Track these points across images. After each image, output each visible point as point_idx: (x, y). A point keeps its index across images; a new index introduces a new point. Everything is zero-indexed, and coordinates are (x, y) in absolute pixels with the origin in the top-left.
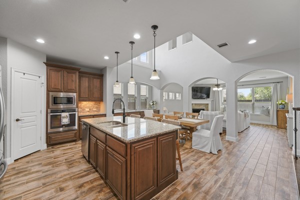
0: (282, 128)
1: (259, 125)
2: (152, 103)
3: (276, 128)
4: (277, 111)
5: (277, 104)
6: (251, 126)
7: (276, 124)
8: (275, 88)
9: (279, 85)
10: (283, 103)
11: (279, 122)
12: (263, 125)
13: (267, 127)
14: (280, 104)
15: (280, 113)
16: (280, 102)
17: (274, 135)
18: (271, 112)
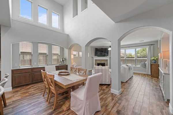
0: (154, 77)
1: (139, 74)
2: (62, 60)
3: (150, 76)
4: (151, 65)
5: (151, 60)
6: (134, 76)
7: (150, 74)
8: (150, 49)
9: (152, 47)
10: (155, 59)
11: (153, 73)
12: (142, 74)
13: (144, 76)
14: (153, 60)
15: (153, 66)
16: (153, 59)
17: (150, 84)
18: (147, 66)
